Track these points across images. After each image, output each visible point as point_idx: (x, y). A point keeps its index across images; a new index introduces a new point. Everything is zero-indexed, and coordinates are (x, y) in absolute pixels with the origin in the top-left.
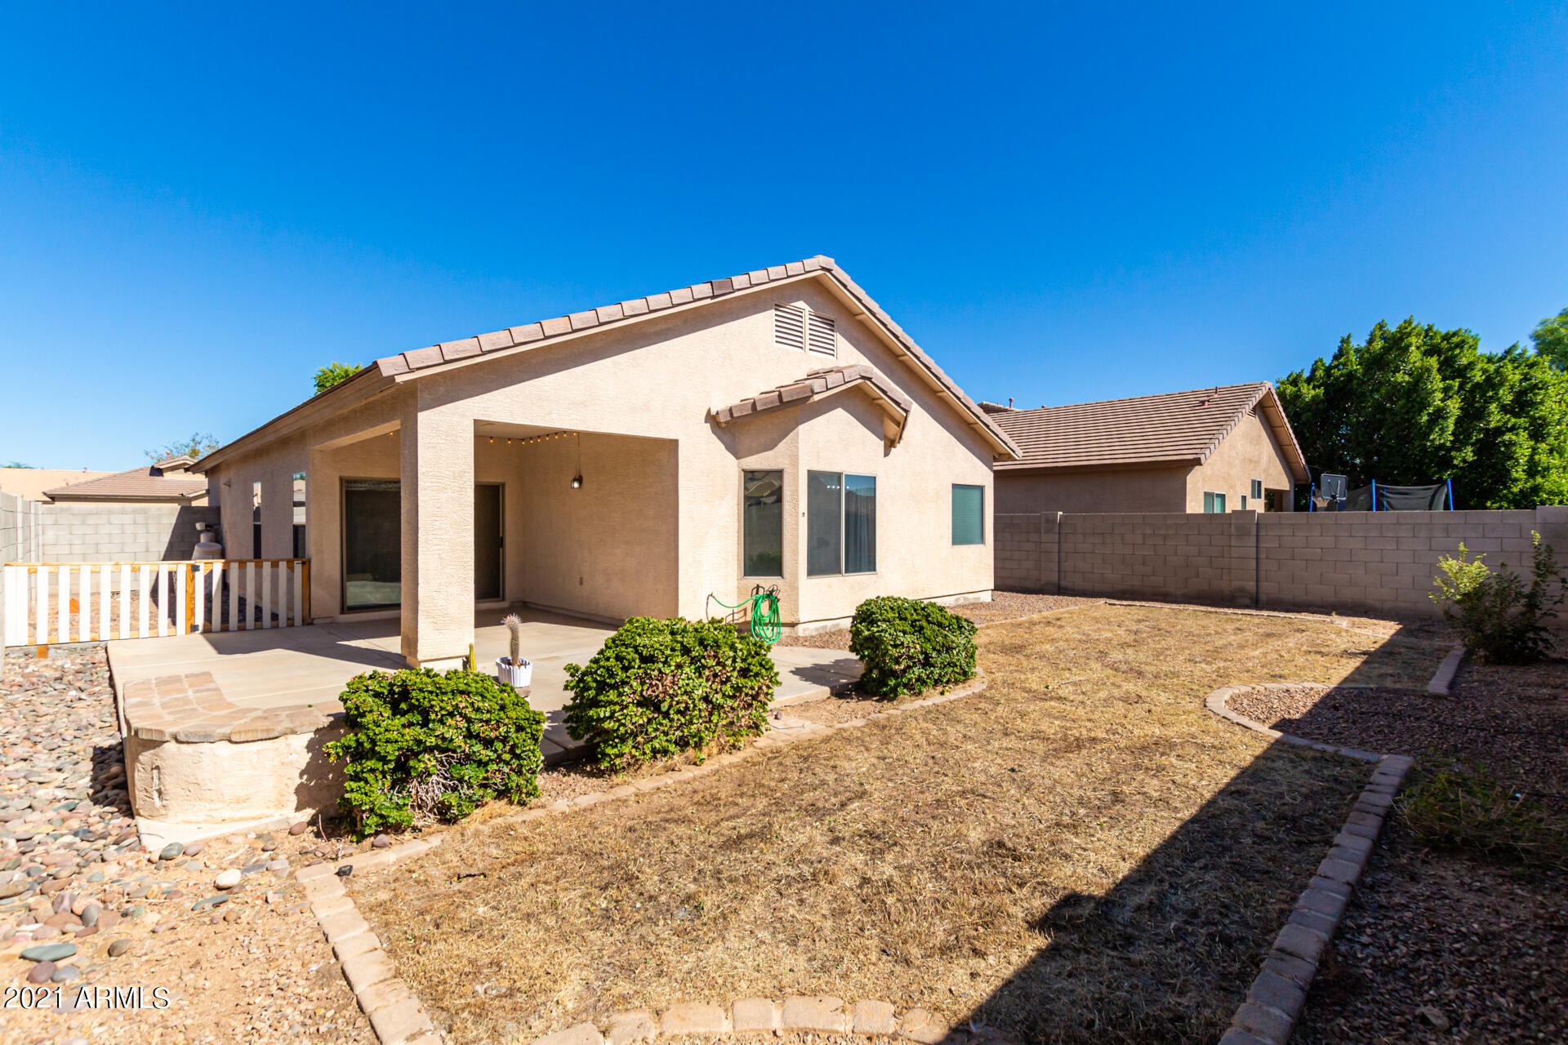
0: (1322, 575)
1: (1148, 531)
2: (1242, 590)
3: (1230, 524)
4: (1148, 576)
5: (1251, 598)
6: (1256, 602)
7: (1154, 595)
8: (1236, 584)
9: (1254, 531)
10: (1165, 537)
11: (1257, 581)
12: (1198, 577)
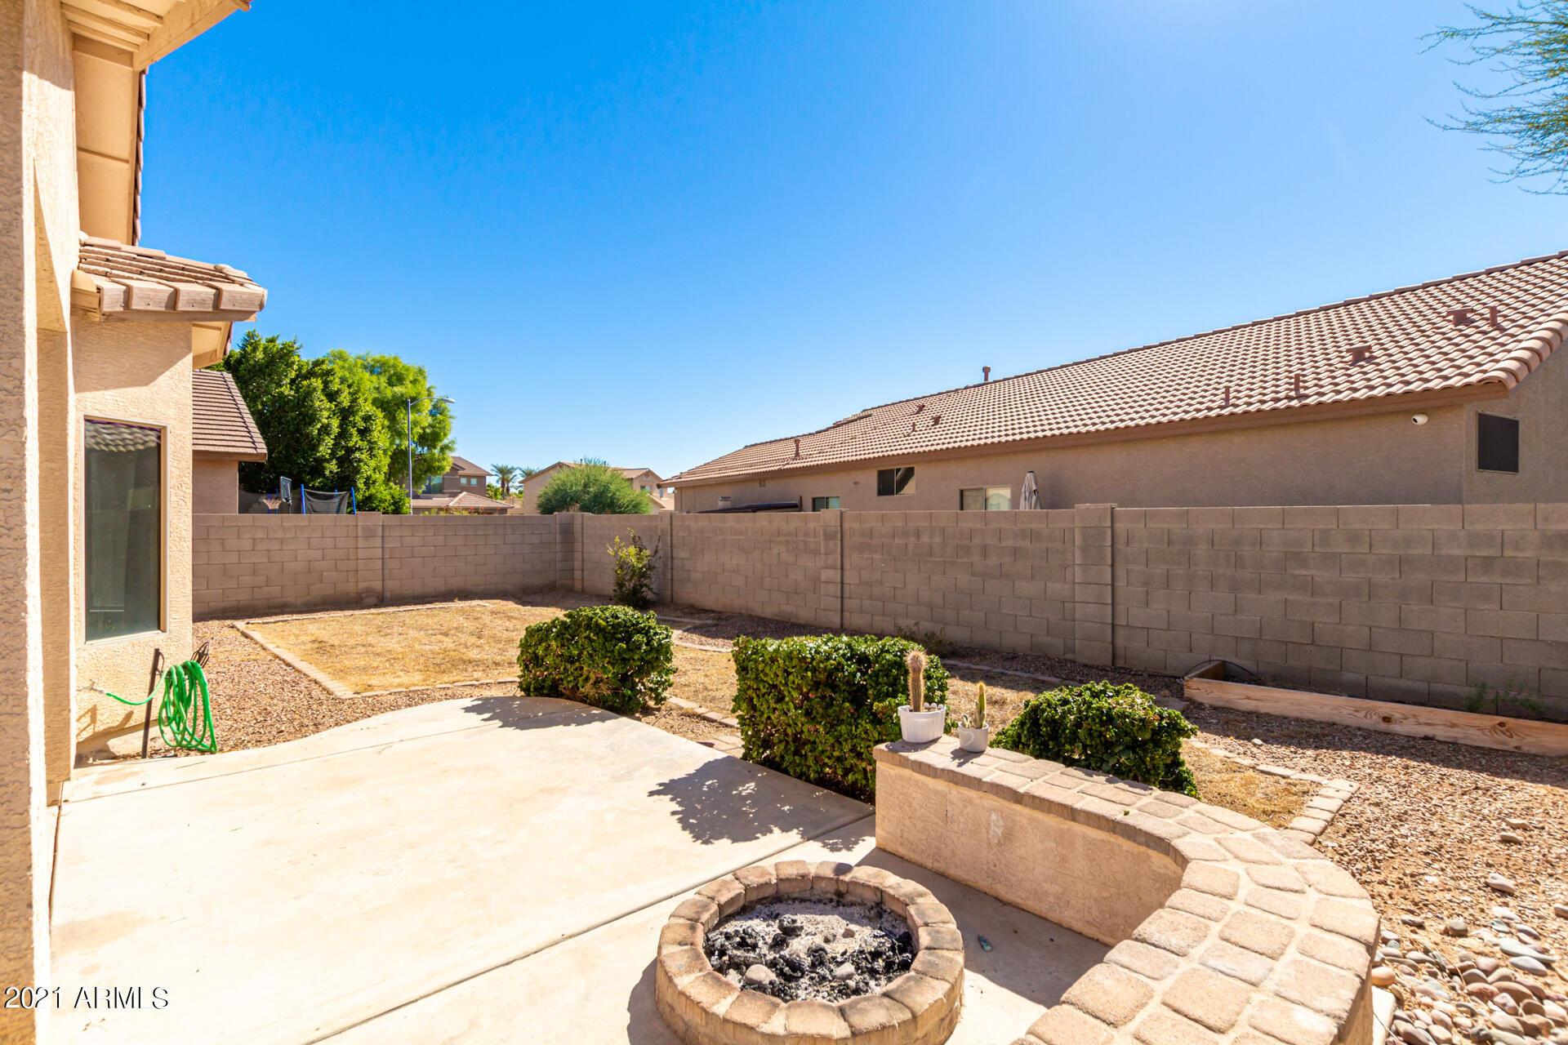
0: (435, 568)
1: (260, 535)
2: (369, 591)
3: (357, 526)
4: (260, 587)
5: (378, 597)
6: (381, 601)
7: (269, 607)
8: (362, 585)
9: (380, 533)
10: (282, 541)
11: (383, 580)
12: (322, 582)
